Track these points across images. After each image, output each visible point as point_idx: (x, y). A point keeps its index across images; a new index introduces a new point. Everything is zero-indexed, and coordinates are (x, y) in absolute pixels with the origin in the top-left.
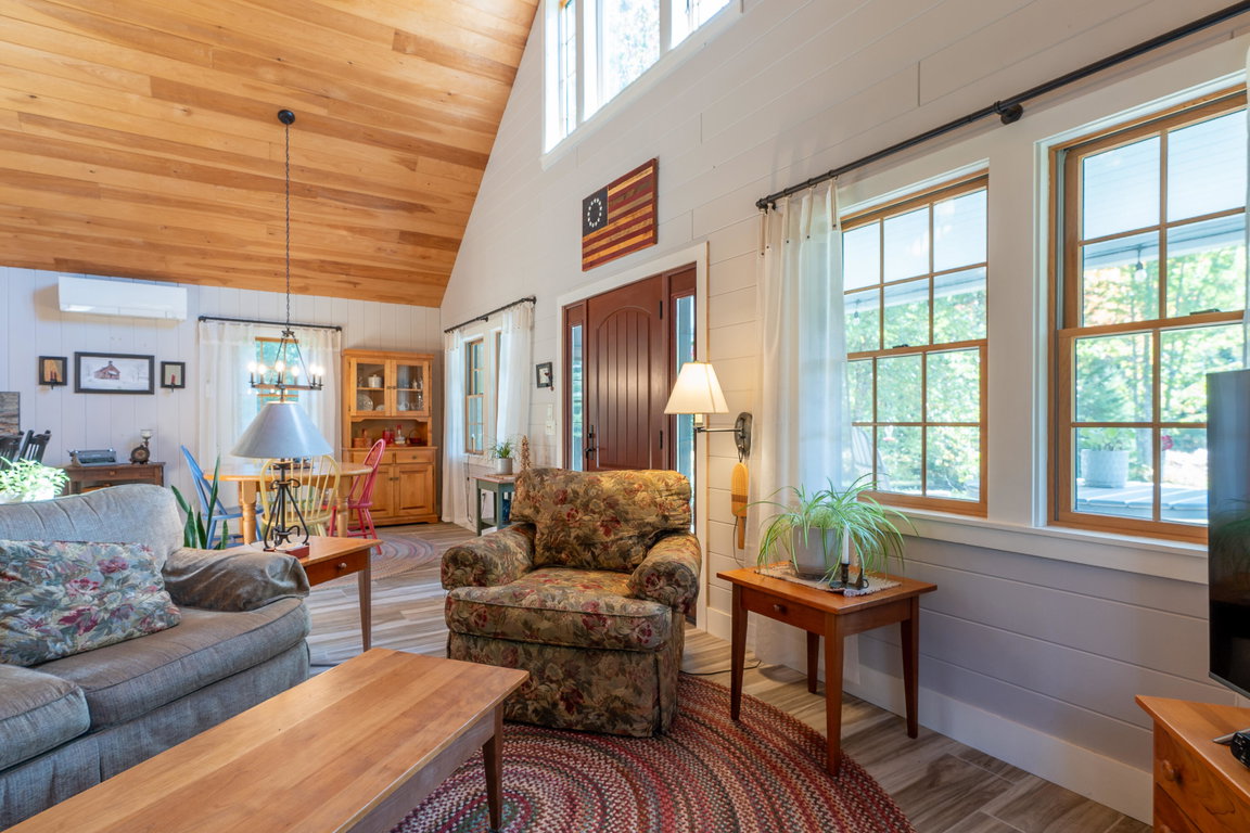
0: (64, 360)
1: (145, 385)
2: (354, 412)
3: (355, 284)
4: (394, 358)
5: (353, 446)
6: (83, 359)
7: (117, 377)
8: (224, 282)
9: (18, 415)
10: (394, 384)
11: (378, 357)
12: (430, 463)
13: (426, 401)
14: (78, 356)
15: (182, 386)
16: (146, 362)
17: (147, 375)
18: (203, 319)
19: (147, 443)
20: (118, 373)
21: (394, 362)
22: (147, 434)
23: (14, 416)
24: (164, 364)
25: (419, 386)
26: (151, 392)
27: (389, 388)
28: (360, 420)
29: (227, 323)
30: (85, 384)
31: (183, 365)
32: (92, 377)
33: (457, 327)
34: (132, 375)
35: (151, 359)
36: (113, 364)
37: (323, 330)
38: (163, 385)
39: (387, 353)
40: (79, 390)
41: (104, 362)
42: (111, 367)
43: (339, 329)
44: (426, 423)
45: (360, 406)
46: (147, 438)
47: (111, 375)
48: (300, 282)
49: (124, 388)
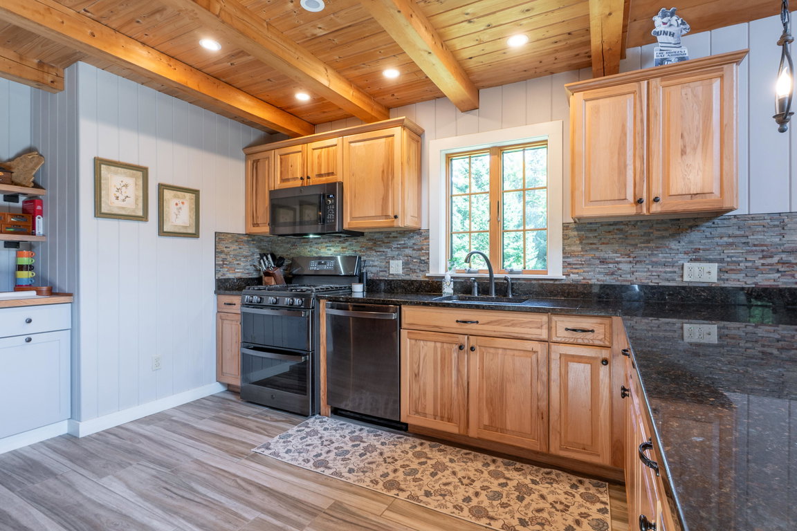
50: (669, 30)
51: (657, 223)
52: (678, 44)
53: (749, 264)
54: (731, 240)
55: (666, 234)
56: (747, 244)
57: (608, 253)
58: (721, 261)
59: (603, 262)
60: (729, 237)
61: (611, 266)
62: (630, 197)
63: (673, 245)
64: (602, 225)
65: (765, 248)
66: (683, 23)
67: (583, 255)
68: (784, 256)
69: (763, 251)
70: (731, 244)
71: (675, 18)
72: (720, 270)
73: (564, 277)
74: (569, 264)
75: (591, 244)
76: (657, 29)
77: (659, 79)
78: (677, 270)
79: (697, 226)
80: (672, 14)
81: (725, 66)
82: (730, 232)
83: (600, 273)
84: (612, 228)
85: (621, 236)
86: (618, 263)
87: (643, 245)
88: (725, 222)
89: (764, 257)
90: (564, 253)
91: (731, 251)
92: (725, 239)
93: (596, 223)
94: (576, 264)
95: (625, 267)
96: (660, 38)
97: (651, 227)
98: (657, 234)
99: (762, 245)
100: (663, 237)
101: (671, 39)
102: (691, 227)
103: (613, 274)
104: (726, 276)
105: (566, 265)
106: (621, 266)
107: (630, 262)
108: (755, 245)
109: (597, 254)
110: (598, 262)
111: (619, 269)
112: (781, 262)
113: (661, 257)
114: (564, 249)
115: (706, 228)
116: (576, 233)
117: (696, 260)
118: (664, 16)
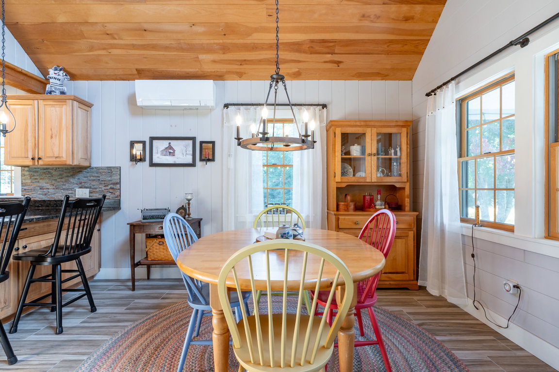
0: (144, 143)
1: (189, 160)
2: (338, 178)
3: (338, 63)
4: (374, 126)
5: (338, 210)
6: (155, 142)
7: (172, 154)
8: (240, 75)
9: (120, 183)
10: (374, 151)
11: (360, 126)
12: (410, 229)
13: (403, 168)
14: (152, 139)
15: (213, 160)
16: (190, 142)
17: (191, 153)
18: (226, 106)
19: (189, 204)
20: (174, 151)
21: (375, 130)
22: (189, 197)
23: (117, 183)
24: (202, 143)
25: (396, 154)
26: (193, 165)
27: (370, 155)
28: (344, 185)
29: (242, 107)
30: (156, 160)
31: (213, 143)
32: (159, 155)
33: (453, 79)
34: (183, 152)
35: (193, 139)
36: (172, 145)
37: (312, 107)
38: (201, 160)
39: (367, 124)
40: (152, 165)
41: (165, 144)
42: (170, 147)
43: (324, 106)
44: (404, 188)
45: (343, 173)
46: (189, 200)
47: (170, 153)
48: (294, 68)
49: (178, 162)
50: (57, 77)
51: (66, 170)
52: (61, 85)
53: (100, 189)
54: (94, 178)
55: (69, 175)
56: (99, 180)
57: (43, 183)
58: (90, 188)
59: (41, 188)
60: (93, 177)
61: (45, 190)
62: (30, 157)
63: (72, 180)
64: (41, 169)
65: (105, 182)
66: (66, 75)
67: (32, 185)
68: (112, 186)
69: (105, 183)
70: (94, 180)
71: (62, 72)
72: (90, 192)
73: (23, 197)
74: (25, 190)
75: (36, 179)
76: (50, 76)
77: (42, 101)
78: (73, 192)
79: (81, 171)
80: (60, 70)
81: (67, 100)
82: (94, 175)
83: (39, 194)
84: (45, 171)
85: (50, 175)
86: (48, 189)
87: (59, 180)
88: (91, 170)
89: (105, 186)
90: (22, 184)
91: (94, 183)
92: (92, 178)
93: (38, 168)
94: (28, 190)
95: (51, 191)
96: (51, 81)
97: (63, 171)
98: (65, 174)
99: (105, 181)
100: (68, 176)
101: (58, 82)
102: (79, 172)
103: (46, 195)
104: (92, 195)
105: (23, 190)
106: (49, 191)
107: (54, 189)
108: (102, 181)
109: (38, 184)
110: (39, 188)
111: (49, 192)
112: (111, 188)
113: (67, 186)
114: (22, 181)
115: (84, 173)
116: (28, 173)
117: (81, 187)
118: (56, 69)
